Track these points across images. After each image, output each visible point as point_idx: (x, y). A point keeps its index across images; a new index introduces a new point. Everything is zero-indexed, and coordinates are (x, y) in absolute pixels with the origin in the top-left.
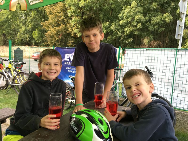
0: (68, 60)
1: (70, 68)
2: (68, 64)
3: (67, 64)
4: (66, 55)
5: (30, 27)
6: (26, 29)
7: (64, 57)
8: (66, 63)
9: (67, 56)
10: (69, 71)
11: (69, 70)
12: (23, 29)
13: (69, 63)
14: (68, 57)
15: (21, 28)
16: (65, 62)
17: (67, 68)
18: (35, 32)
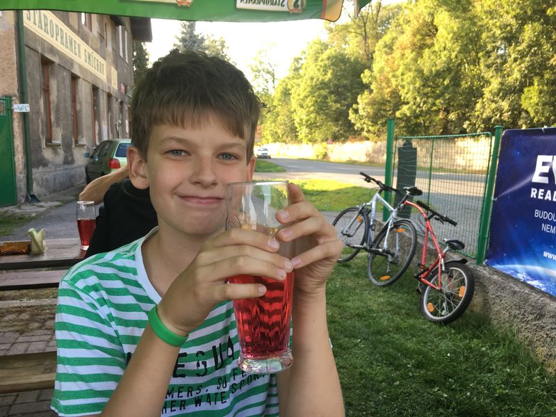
0: (545, 180)
1: (548, 216)
2: (544, 196)
3: (540, 197)
4: (541, 159)
5: (517, 74)
6: (502, 84)
7: (532, 169)
8: (537, 195)
9: (544, 164)
10: (545, 228)
11: (546, 222)
12: (495, 84)
13: (549, 192)
14: (546, 169)
15: (488, 82)
16: (533, 189)
17: (537, 213)
18: (529, 91)
